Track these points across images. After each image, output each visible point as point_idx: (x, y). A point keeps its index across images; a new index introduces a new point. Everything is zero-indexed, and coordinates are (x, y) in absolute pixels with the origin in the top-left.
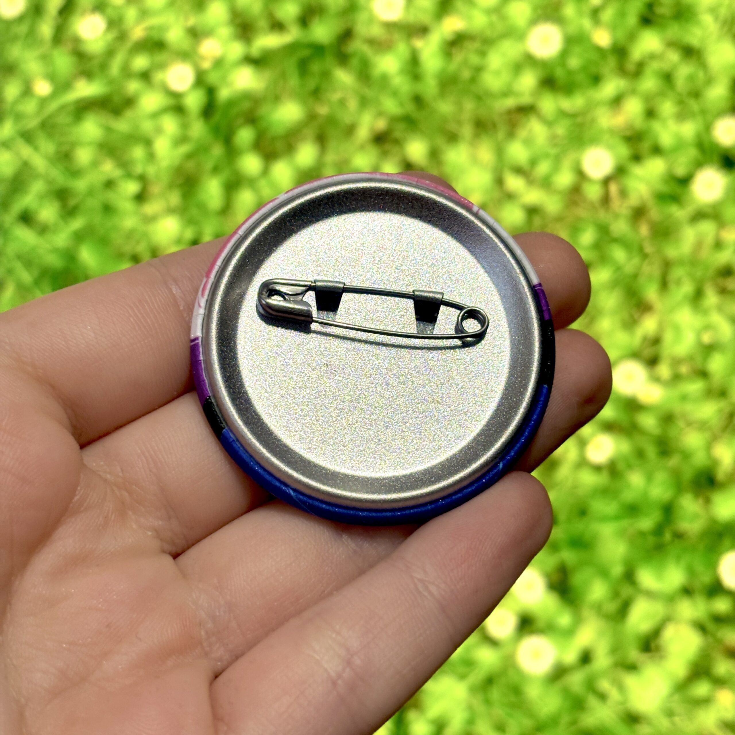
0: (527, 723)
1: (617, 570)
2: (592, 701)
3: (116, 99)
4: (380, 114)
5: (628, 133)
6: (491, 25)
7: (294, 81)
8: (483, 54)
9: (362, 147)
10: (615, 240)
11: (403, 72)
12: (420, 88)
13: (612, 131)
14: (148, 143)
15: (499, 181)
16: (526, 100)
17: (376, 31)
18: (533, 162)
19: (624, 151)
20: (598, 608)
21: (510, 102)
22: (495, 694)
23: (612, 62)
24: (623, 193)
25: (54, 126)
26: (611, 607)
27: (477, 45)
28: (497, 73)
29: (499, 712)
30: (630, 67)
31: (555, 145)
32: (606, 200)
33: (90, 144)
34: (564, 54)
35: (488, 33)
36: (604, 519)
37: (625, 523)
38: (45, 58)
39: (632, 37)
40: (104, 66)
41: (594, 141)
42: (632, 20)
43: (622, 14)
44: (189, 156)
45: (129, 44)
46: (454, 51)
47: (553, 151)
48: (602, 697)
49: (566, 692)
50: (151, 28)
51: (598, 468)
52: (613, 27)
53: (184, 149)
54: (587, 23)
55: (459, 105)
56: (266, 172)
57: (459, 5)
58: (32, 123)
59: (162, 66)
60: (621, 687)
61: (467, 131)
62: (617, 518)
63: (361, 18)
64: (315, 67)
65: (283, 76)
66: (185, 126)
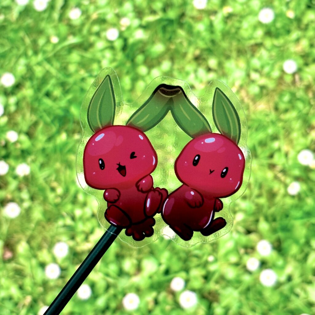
0: (265, 307)
1: (302, 241)
2: (293, 297)
3: (86, 44)
4: (197, 48)
5: (303, 54)
6: (244, 10)
7: (160, 35)
8: (240, 22)
9: (190, 62)
10: (298, 99)
11: (206, 30)
12: (214, 37)
13: (296, 53)
14: (99, 62)
15: (248, 75)
16: (259, 41)
17: (195, 13)
18: (262, 67)
19: (301, 61)
20: (294, 257)
21: (252, 42)
22: (251, 295)
23: (295, 24)
24: (301, 79)
25: (59, 56)
26: (300, 257)
27: (238, 18)
28: (247, 30)
29: (252, 303)
30: (303, 26)
31: (272, 60)
32: (294, 82)
33: (75, 63)
34: (275, 21)
35: (243, 13)
36: (296, 219)
37: (305, 220)
38: (56, 27)
39: (303, 14)
40: (80, 30)
41: (288, 57)
42: (303, 7)
43: (298, 4)
44: (116, 67)
45: (91, 21)
46: (228, 21)
47: (271, 62)
48: (297, 295)
49: (281, 294)
50: (100, 14)
51: (293, 197)
52: (295, 10)
53: (115, 64)
54: (284, 8)
55: (231, 44)
56: (149, 73)
57: (230, 2)
58: (50, 55)
59: (105, 30)
60: (305, 291)
61: (234, 54)
62: (302, 218)
63: (189, 8)
64: (169, 29)
65: (156, 33)
66: (115, 55)
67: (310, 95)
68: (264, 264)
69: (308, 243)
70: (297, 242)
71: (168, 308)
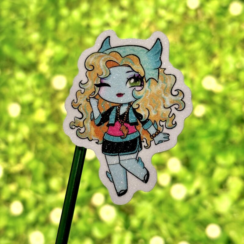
67: (212, 27)
68: (174, 180)
69: (213, 159)
70: (203, 158)
71: (90, 220)
